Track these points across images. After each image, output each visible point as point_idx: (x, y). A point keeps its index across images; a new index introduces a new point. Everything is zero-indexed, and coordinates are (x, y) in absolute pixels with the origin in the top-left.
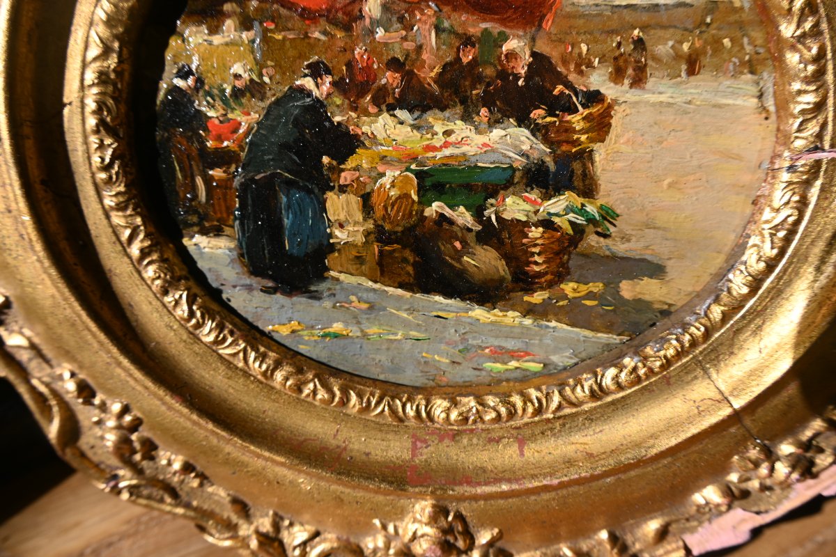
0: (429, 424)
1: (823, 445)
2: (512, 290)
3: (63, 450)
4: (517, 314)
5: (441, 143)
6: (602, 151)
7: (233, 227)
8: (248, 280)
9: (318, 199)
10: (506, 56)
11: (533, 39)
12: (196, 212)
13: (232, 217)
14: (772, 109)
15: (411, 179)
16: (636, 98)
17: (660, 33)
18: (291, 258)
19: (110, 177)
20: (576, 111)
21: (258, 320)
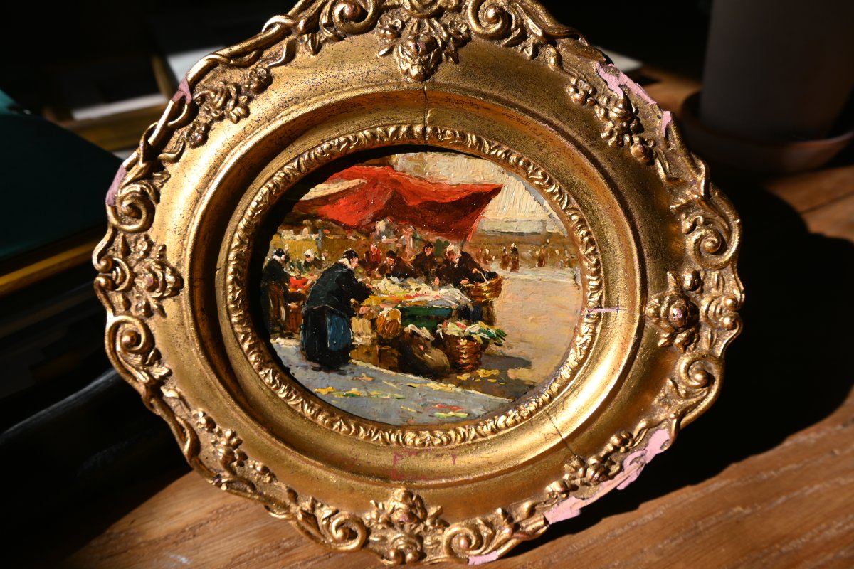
0: (404, 446)
1: (614, 460)
2: (451, 373)
3: (190, 460)
4: (453, 386)
5: (414, 294)
6: (497, 302)
7: (299, 334)
8: (305, 363)
9: (347, 321)
10: (448, 253)
11: (462, 246)
12: (279, 325)
13: (299, 329)
14: (581, 285)
15: (397, 312)
16: (514, 277)
17: (525, 246)
18: (330, 352)
19: (236, 307)
20: (483, 281)
21: (309, 385)
